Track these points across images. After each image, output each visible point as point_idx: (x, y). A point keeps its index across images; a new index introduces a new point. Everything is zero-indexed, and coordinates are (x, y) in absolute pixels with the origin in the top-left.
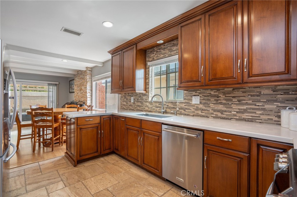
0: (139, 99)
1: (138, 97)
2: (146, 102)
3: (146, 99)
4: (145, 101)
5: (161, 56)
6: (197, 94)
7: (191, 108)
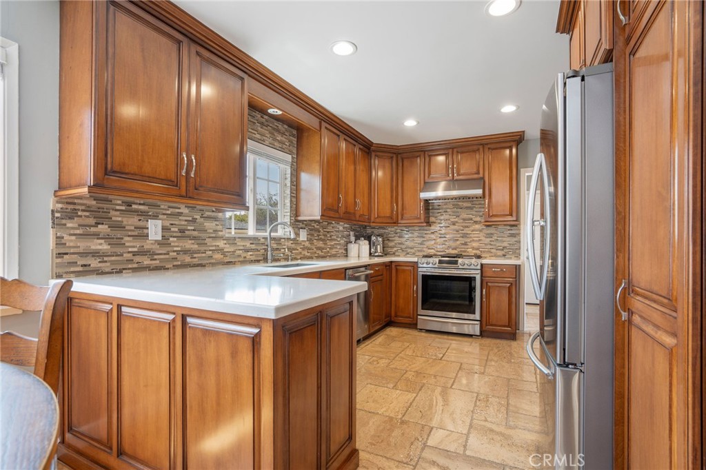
0: (189, 228)
1: (183, 223)
2: (215, 238)
3: (215, 231)
4: (214, 235)
6: (304, 226)
7: (298, 248)
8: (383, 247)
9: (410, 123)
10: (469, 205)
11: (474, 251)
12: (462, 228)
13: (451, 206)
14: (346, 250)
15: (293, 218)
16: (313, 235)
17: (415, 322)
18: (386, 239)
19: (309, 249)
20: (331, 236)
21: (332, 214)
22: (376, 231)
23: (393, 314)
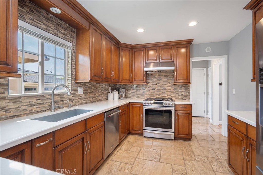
5: (41, 24)
6: (81, 85)
7: (77, 99)
8: (125, 94)
10: (166, 74)
11: (169, 96)
12: (162, 85)
13: (157, 75)
14: (107, 97)
15: (74, 81)
16: (87, 90)
17: (142, 133)
18: (126, 90)
19: (85, 98)
20: (98, 90)
21: (97, 79)
22: (122, 87)
23: (131, 129)
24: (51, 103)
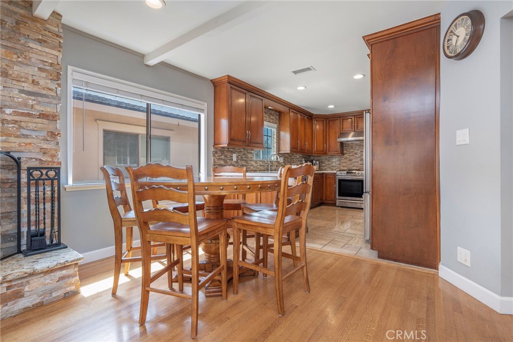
1: (242, 155)
4: (250, 159)
6: (282, 155)
8: (320, 167)
9: (331, 107)
13: (355, 145)
15: (278, 152)
16: (286, 160)
17: (335, 203)
18: (321, 162)
21: (294, 150)
22: (316, 158)
23: (324, 199)
24: (268, 166)
